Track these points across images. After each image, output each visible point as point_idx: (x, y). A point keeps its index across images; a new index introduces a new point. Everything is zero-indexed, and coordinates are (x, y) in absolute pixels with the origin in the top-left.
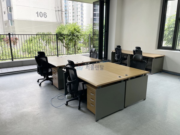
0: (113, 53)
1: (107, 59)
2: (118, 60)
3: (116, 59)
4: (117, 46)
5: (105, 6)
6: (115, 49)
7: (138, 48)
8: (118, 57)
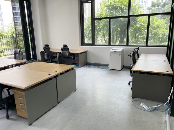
0: (41, 52)
1: (37, 60)
2: (48, 59)
3: (46, 58)
4: (45, 45)
5: (25, 5)
6: (44, 48)
7: (65, 46)
8: (48, 56)
